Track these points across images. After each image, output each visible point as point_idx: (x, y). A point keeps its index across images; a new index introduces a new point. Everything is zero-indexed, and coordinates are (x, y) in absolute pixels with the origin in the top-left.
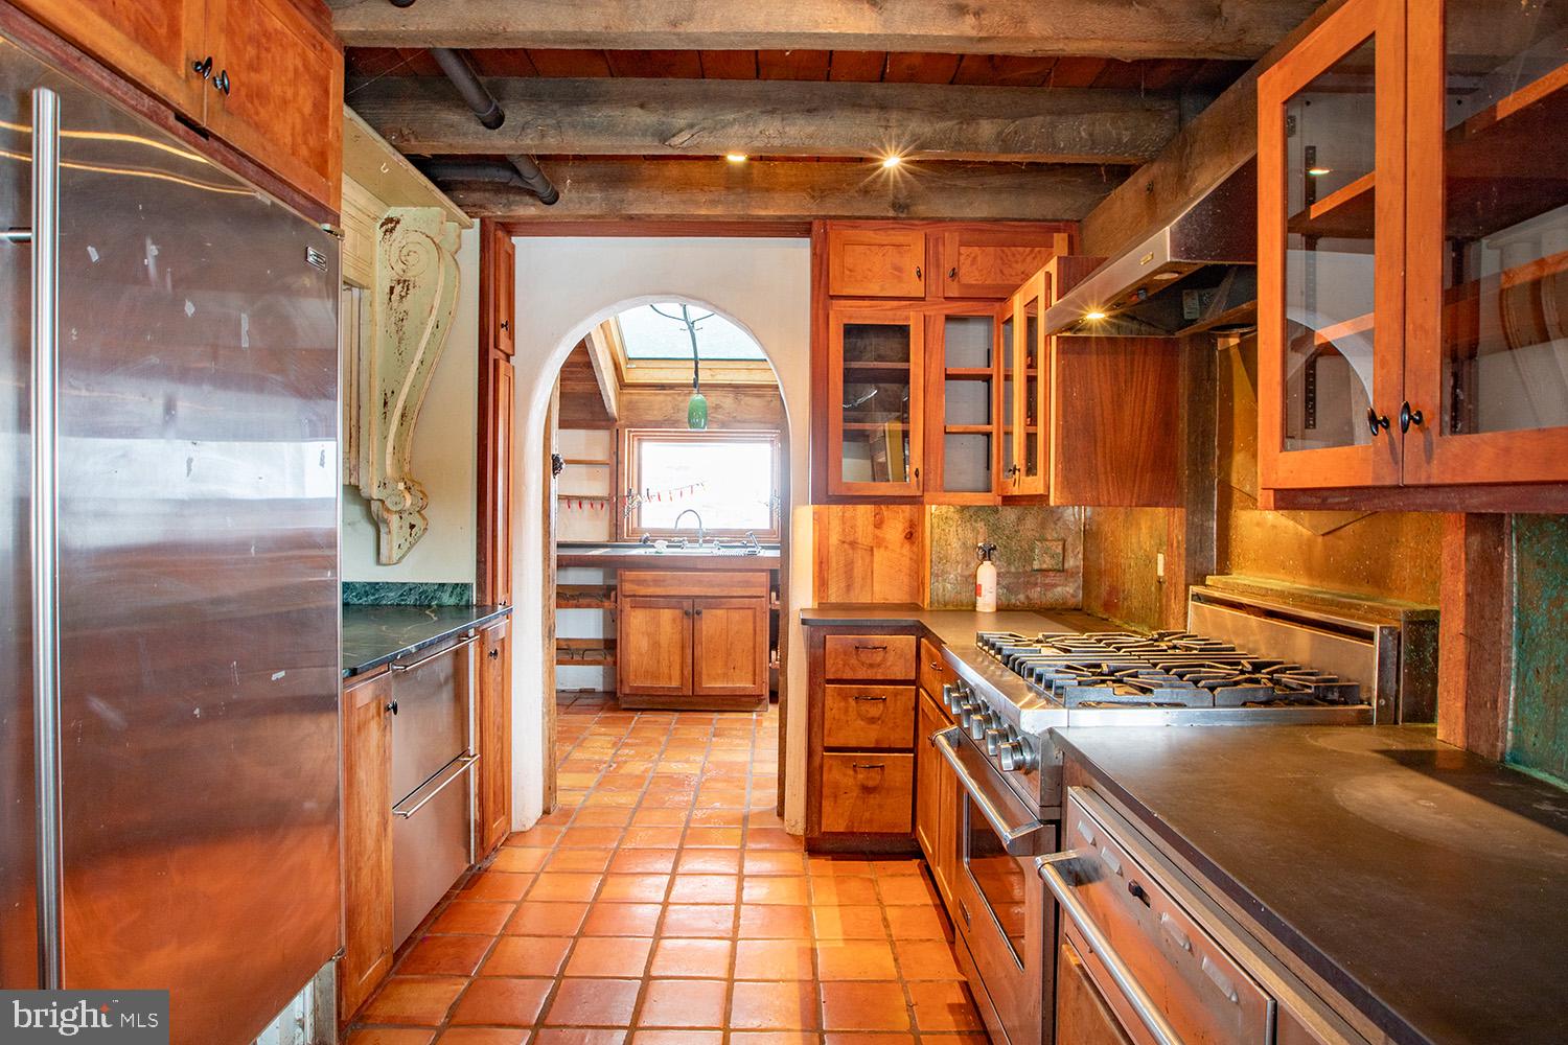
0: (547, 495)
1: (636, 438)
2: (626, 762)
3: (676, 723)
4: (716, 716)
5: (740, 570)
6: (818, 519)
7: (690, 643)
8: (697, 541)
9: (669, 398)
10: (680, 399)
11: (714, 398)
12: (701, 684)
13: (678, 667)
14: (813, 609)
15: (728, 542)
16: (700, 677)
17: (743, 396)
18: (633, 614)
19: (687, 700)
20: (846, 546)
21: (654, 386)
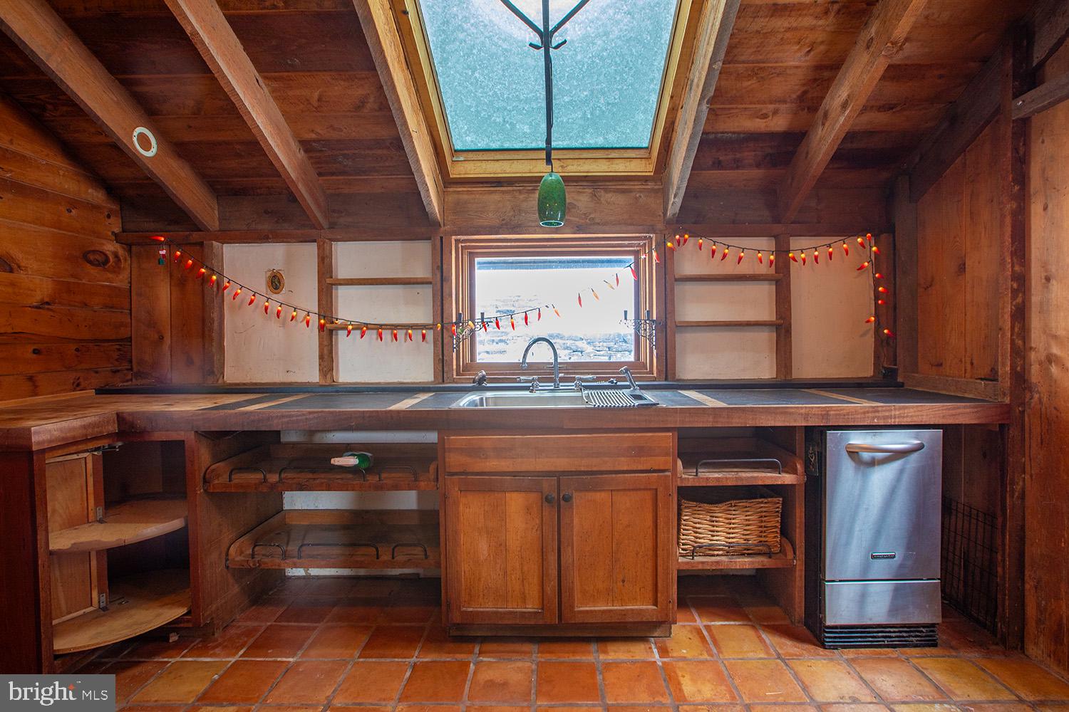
1: (466, 250)
5: (631, 430)
7: (555, 545)
8: (552, 380)
9: (508, 197)
12: (572, 607)
13: (535, 580)
15: (594, 380)
16: (571, 596)
18: (464, 500)
21: (487, 183)
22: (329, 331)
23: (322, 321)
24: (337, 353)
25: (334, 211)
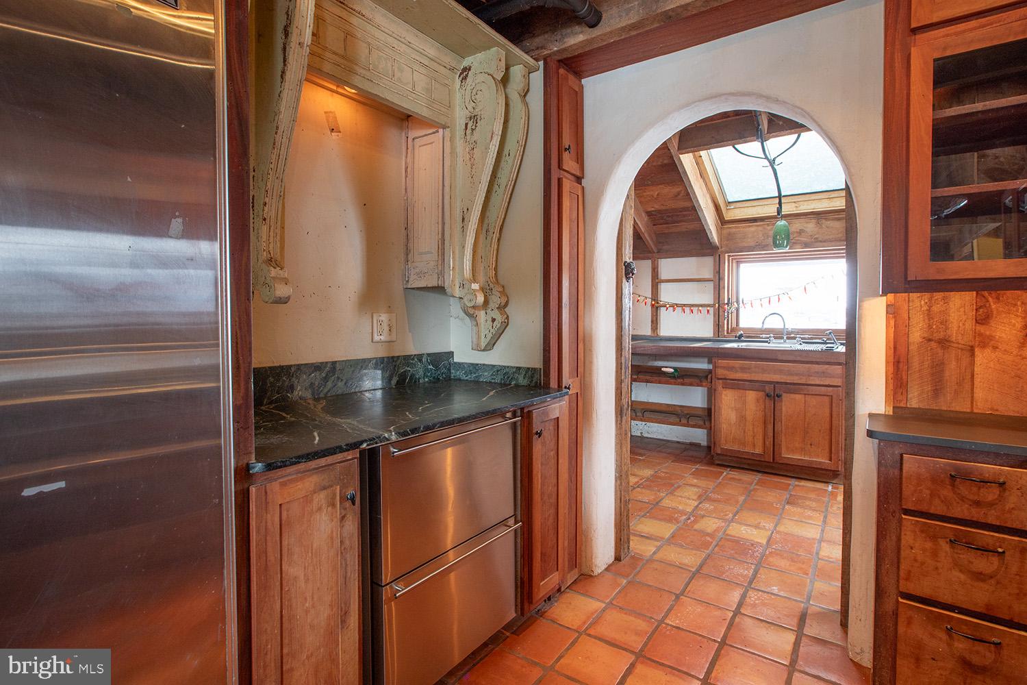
0: (619, 295)
1: (734, 261)
2: (703, 516)
3: (756, 484)
4: (793, 482)
5: (817, 363)
6: (892, 311)
7: (771, 419)
8: (782, 338)
9: (760, 228)
10: (769, 228)
11: (797, 225)
12: (781, 454)
13: (760, 437)
14: (885, 416)
16: (780, 448)
17: (824, 221)
18: (724, 392)
19: (768, 464)
20: (933, 344)
21: (748, 220)
22: (656, 307)
23: (653, 302)
24: (660, 320)
25: (660, 243)
